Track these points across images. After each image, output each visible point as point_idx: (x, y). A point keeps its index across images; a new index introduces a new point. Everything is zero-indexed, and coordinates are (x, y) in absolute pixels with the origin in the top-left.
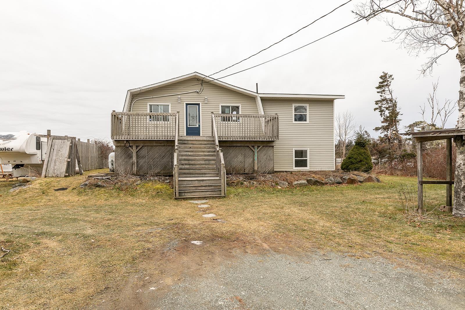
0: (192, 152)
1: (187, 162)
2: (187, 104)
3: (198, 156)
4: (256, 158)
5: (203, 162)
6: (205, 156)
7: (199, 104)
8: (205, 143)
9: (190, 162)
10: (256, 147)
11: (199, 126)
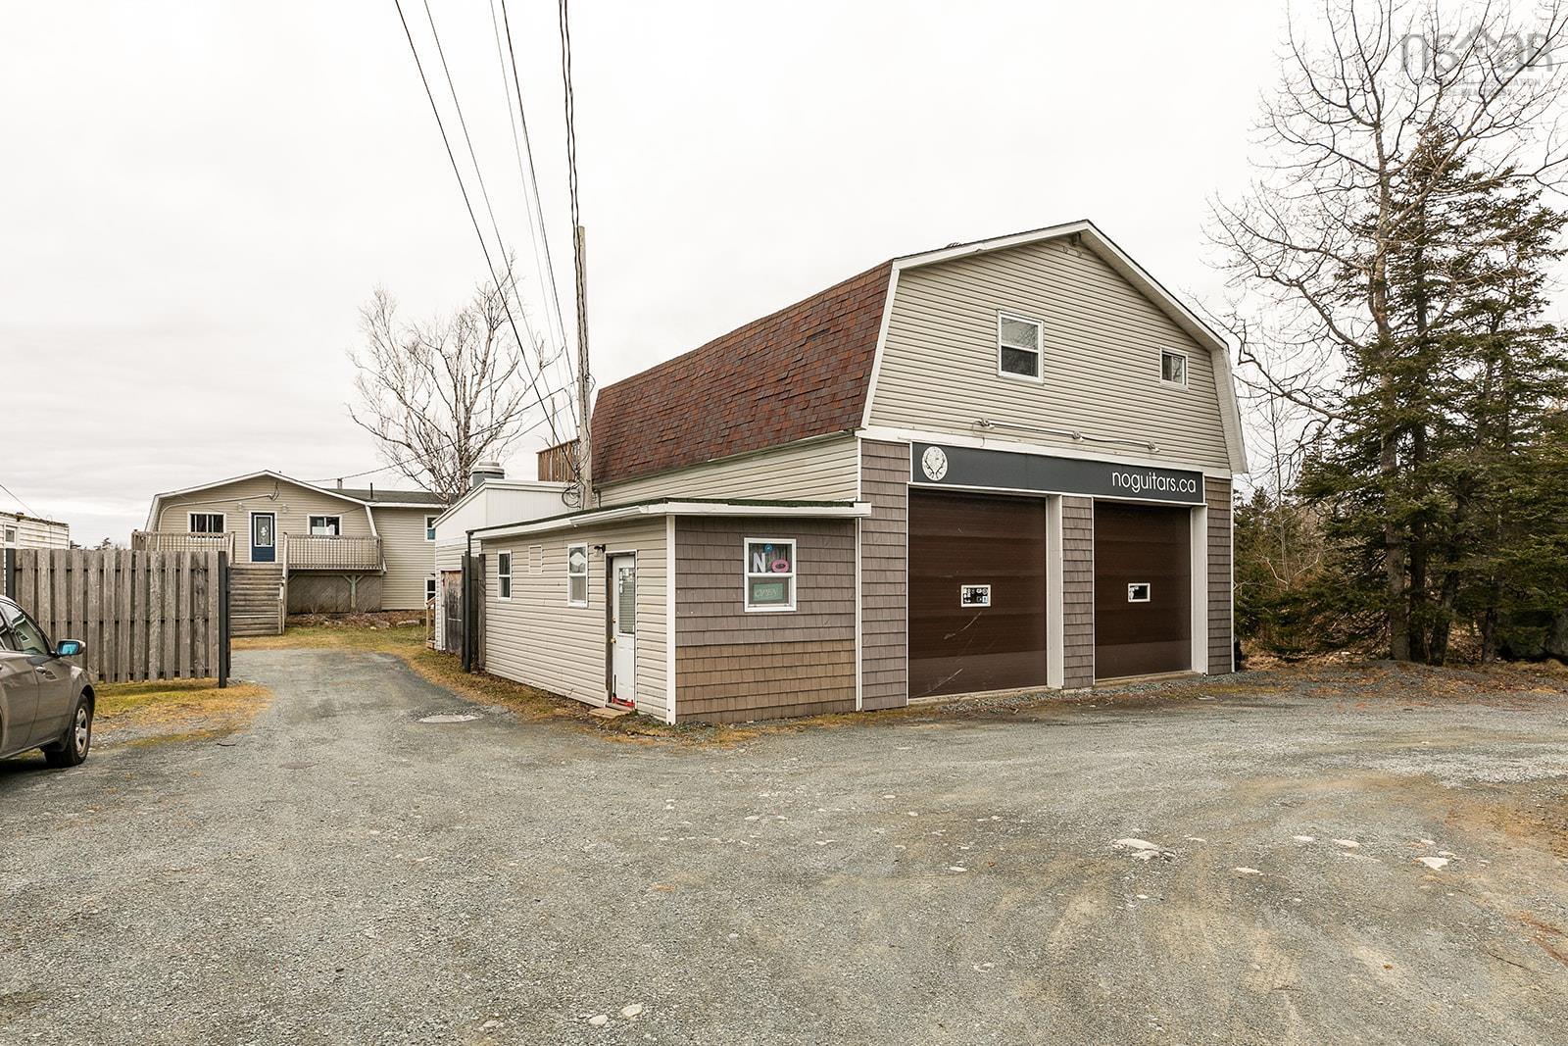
0: (251, 584)
1: (243, 597)
2: (253, 514)
3: (259, 589)
4: (353, 592)
5: (266, 597)
6: (270, 589)
7: (273, 514)
8: (274, 572)
9: (247, 597)
10: (354, 578)
11: (274, 545)
